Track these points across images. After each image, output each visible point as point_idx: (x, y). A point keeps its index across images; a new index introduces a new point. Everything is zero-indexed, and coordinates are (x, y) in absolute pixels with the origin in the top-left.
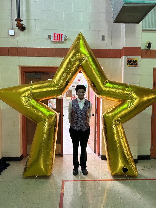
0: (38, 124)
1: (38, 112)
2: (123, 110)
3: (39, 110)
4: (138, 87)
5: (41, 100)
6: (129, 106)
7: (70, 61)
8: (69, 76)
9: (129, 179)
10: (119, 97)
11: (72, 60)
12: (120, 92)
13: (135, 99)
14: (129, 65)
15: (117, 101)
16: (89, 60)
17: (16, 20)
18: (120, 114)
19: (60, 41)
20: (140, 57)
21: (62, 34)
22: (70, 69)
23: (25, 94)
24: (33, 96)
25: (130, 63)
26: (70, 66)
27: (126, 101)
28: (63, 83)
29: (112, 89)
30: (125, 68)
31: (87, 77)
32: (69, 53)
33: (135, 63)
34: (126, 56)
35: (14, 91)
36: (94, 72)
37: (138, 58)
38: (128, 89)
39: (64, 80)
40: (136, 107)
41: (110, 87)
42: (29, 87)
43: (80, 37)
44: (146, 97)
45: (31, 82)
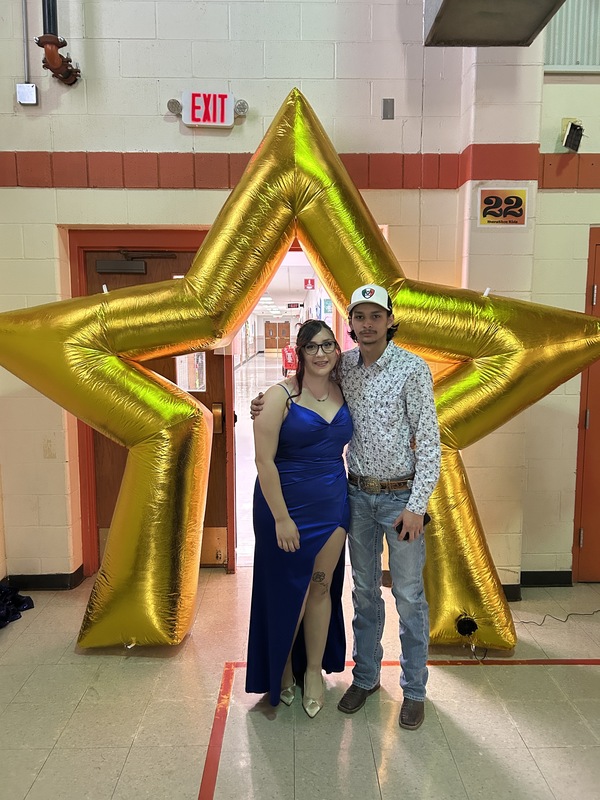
0: (132, 451)
1: (128, 406)
2: (460, 396)
3: (134, 397)
4: (524, 304)
5: (144, 358)
6: (487, 382)
7: (254, 205)
8: (252, 262)
9: (479, 658)
10: (446, 347)
11: (263, 198)
12: (449, 327)
13: (510, 352)
14: (489, 217)
15: (441, 359)
16: (329, 200)
17: (41, 43)
18: (449, 413)
19: (218, 123)
20: (534, 184)
21: (223, 97)
22: (256, 236)
23: (79, 335)
24: (109, 342)
25: (496, 210)
26: (253, 223)
27: (475, 360)
28: (226, 291)
29: (418, 314)
30: (473, 228)
31: (323, 265)
32: (249, 169)
33: (516, 210)
34: (478, 182)
35: (36, 325)
36: (349, 247)
37: (527, 190)
38: (485, 314)
39: (231, 279)
40: (513, 385)
42: (97, 308)
43: (296, 107)
44: (551, 344)
45: (104, 287)
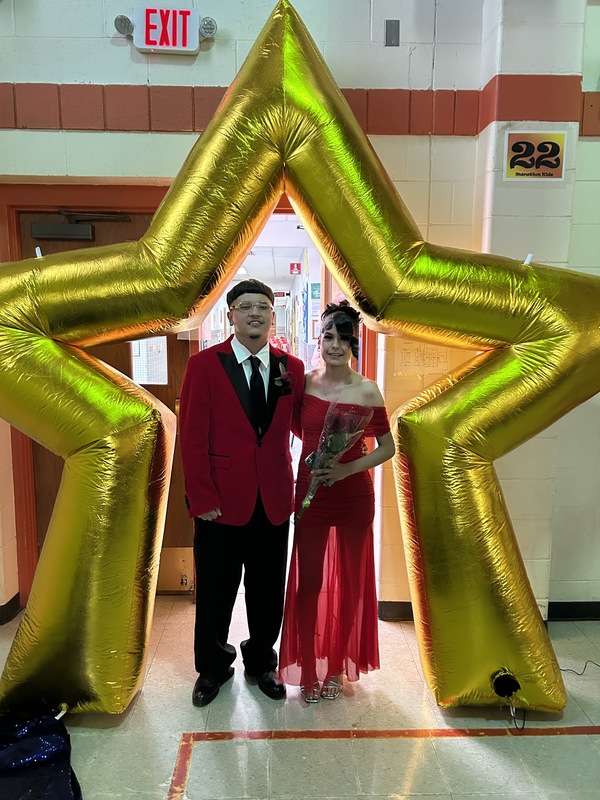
0: (69, 462)
1: (64, 404)
2: (496, 393)
4: (576, 275)
6: (528, 373)
7: (231, 146)
8: (228, 221)
10: (477, 330)
11: (244, 138)
12: (481, 303)
14: (518, 169)
16: (326, 140)
18: (482, 415)
19: (179, 48)
20: (575, 127)
22: (232, 188)
23: (2, 311)
24: (41, 321)
26: (229, 170)
27: (513, 347)
28: (193, 257)
29: (442, 288)
30: (498, 183)
34: (506, 122)
37: (565, 133)
38: (526, 287)
41: (432, 278)
